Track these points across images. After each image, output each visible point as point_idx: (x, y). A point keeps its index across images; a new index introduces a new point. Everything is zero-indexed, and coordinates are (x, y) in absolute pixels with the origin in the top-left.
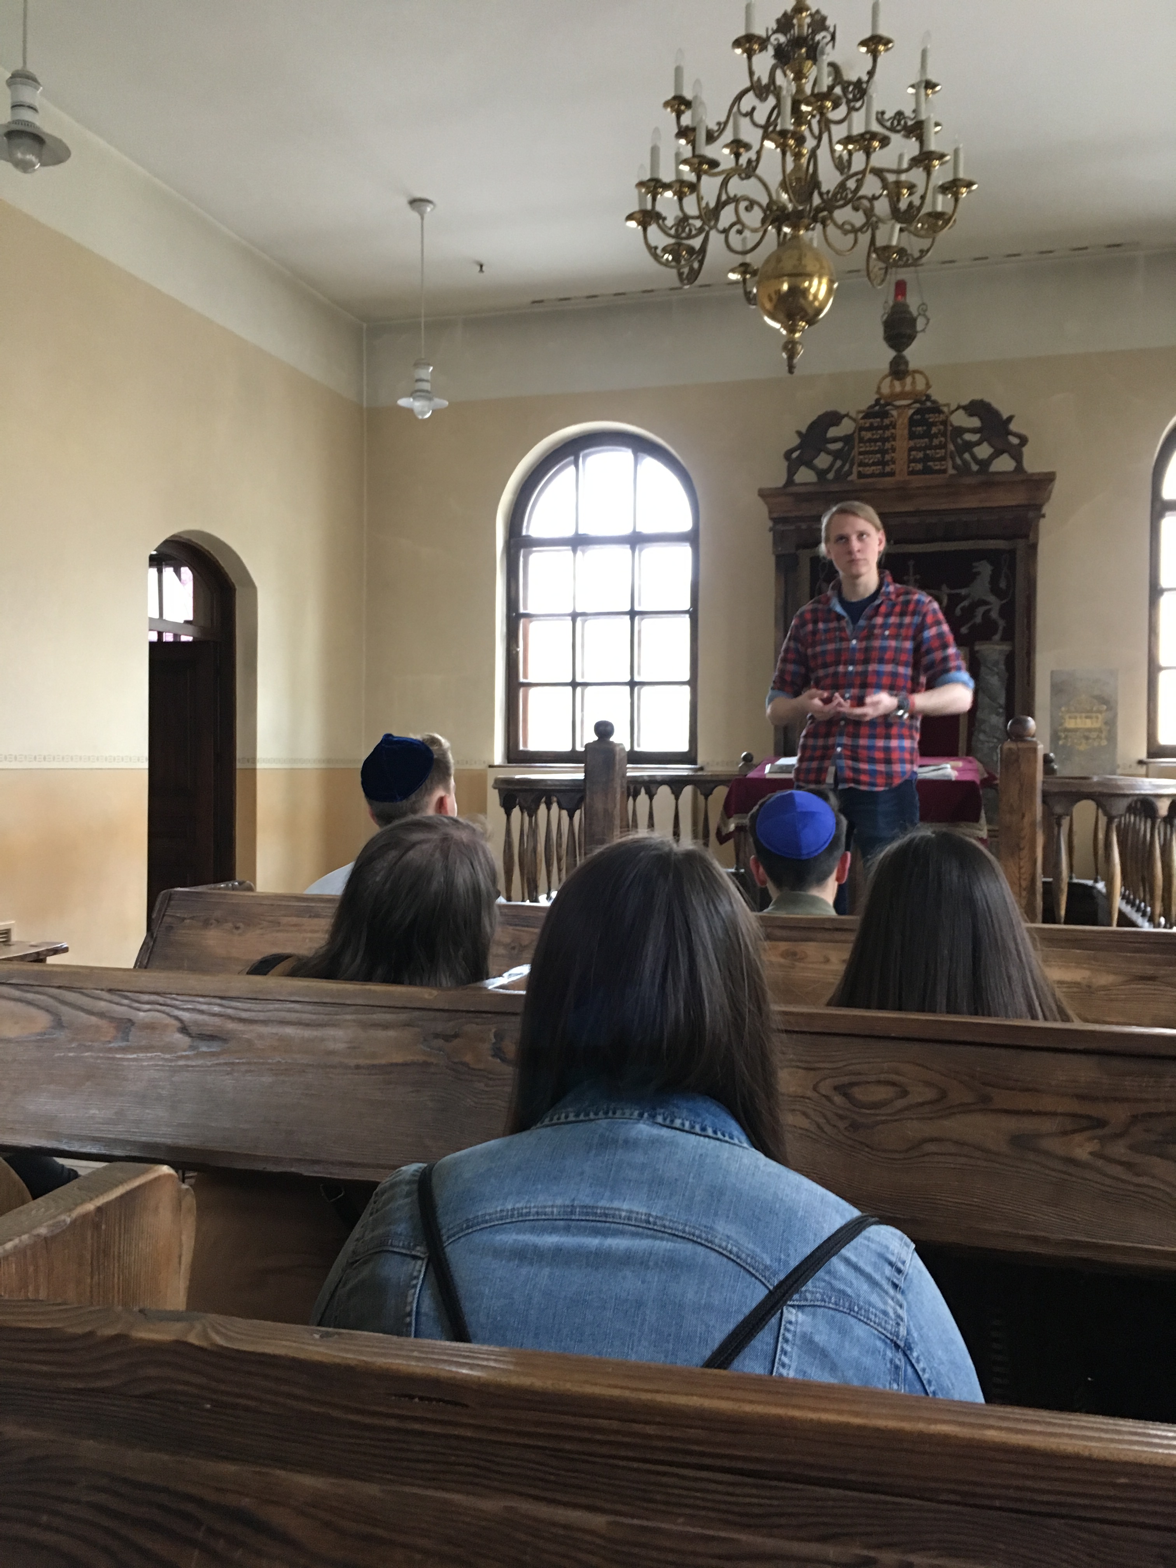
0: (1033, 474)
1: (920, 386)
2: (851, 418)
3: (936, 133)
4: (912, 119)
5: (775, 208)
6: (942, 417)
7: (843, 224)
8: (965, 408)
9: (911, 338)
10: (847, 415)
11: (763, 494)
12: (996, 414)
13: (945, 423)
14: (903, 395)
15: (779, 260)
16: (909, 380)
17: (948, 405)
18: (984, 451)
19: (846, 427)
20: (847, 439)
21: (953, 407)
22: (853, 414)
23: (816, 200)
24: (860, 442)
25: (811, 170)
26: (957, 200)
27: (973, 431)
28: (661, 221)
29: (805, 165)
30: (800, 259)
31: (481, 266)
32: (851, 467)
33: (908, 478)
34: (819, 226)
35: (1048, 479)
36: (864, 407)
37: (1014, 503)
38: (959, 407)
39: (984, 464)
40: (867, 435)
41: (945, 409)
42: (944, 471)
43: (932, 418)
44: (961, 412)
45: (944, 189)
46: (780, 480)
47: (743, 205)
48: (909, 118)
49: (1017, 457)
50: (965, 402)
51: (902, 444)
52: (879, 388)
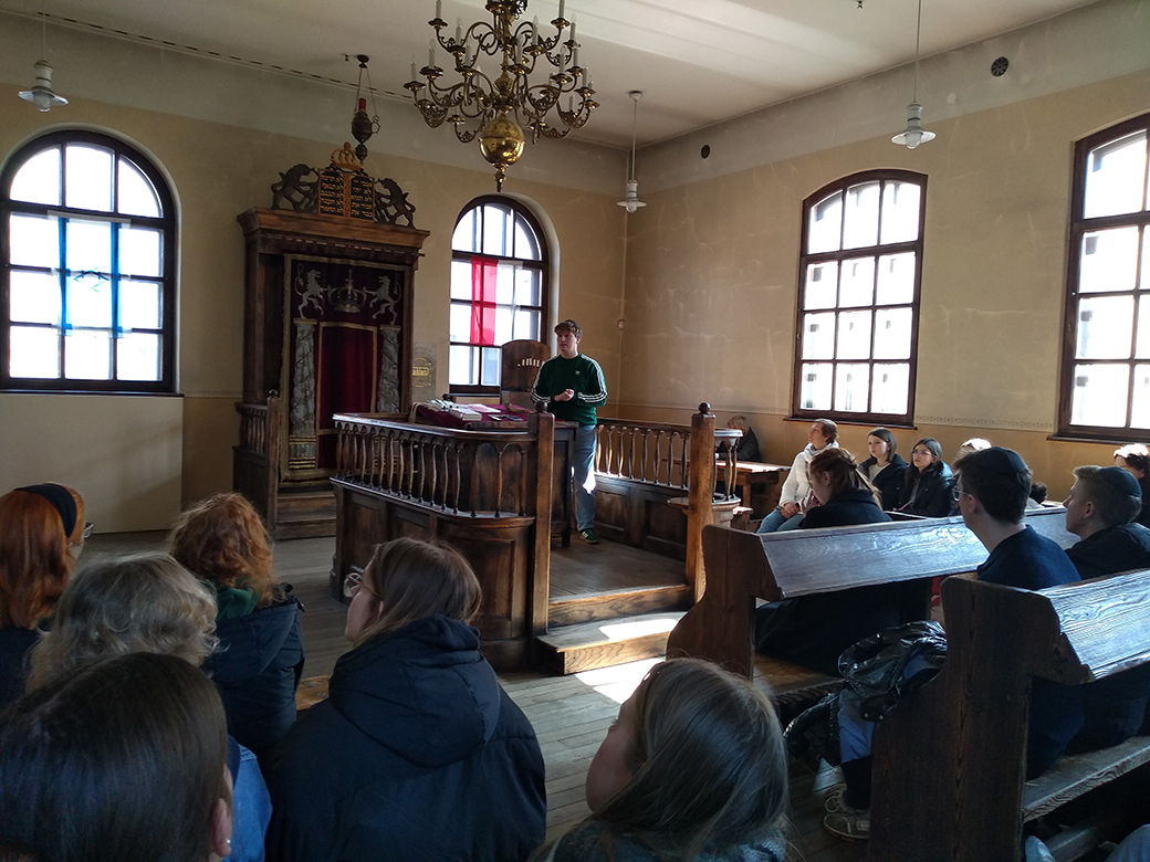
0: (417, 229)
1: (357, 162)
2: (315, 172)
8: (382, 182)
10: (313, 170)
11: (238, 217)
12: (398, 189)
14: (348, 166)
16: (350, 157)
17: (373, 178)
18: (392, 211)
19: (312, 178)
20: (313, 186)
21: (376, 180)
22: (317, 170)
24: (321, 189)
27: (387, 197)
32: (316, 203)
33: (351, 219)
35: (425, 234)
36: (323, 167)
37: (406, 245)
38: (379, 181)
39: (393, 219)
40: (327, 186)
41: (371, 180)
42: (371, 219)
43: (365, 184)
44: (380, 184)
46: (268, 203)
49: (410, 218)
50: (382, 178)
51: (347, 196)
52: (333, 157)
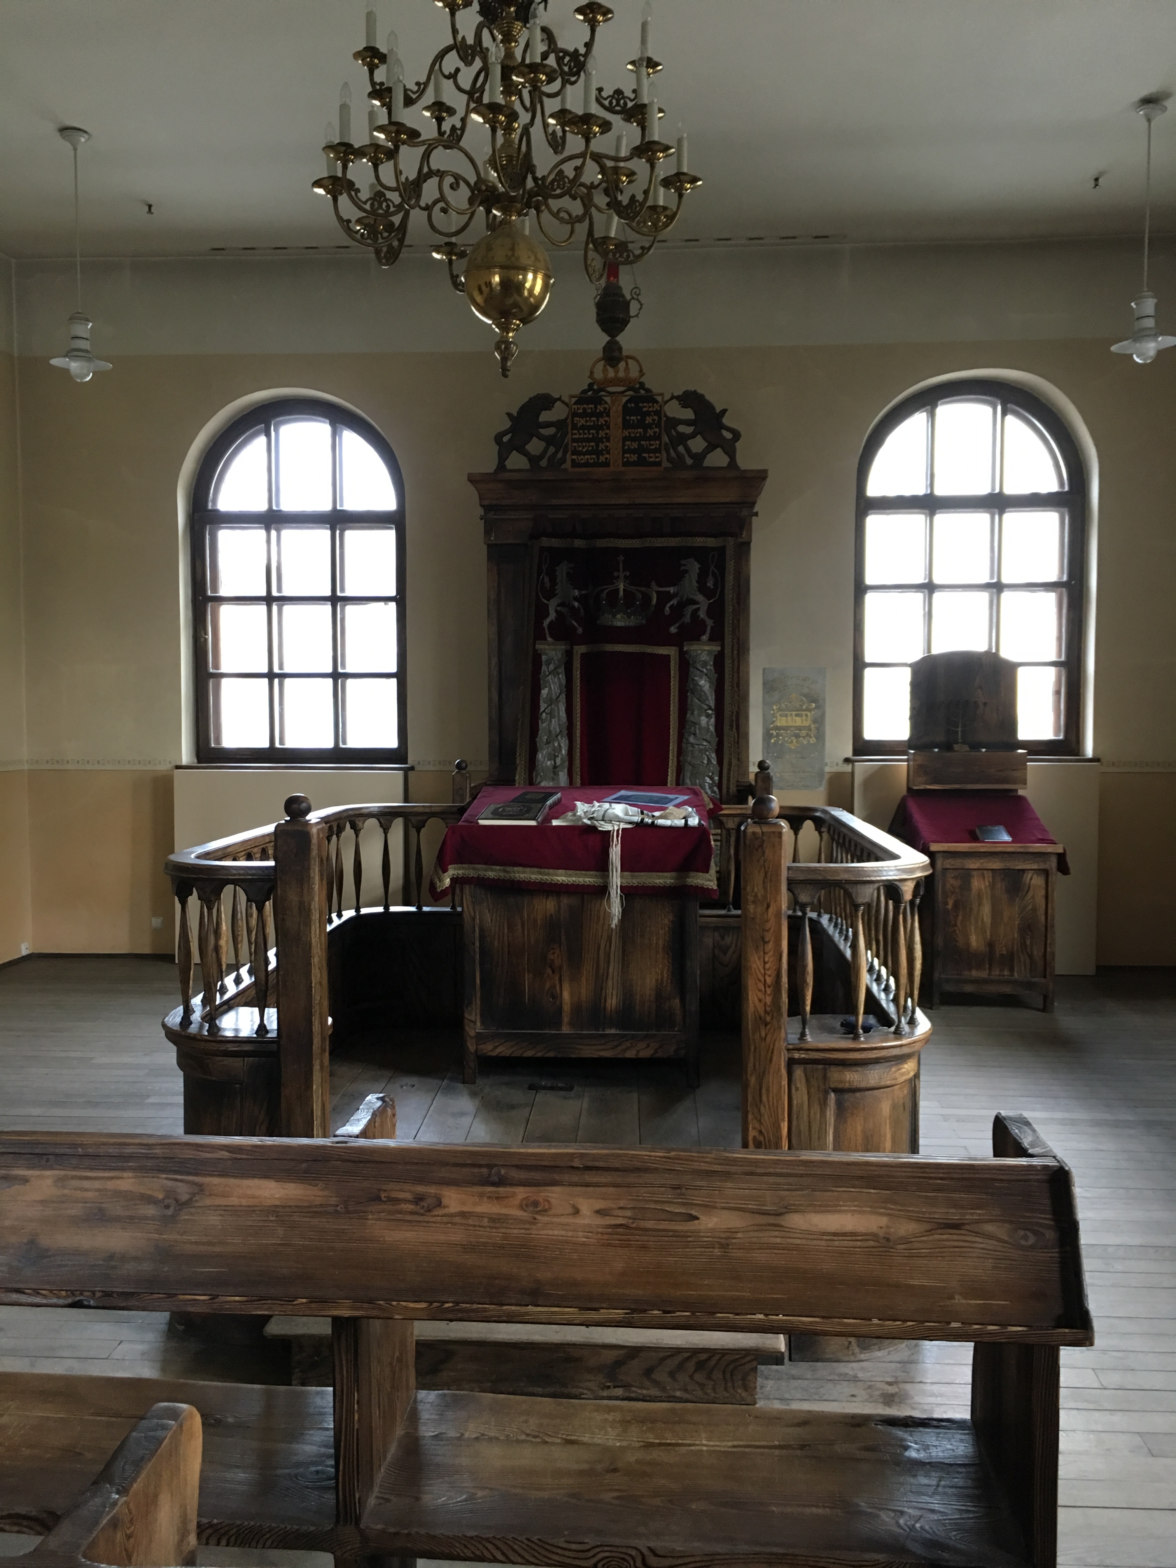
0: (745, 471)
1: (634, 373)
2: (563, 402)
3: (660, 118)
4: (632, 100)
5: (484, 188)
6: (656, 407)
7: (559, 211)
8: (677, 398)
9: (625, 322)
11: (473, 479)
12: (710, 406)
13: (658, 413)
14: (616, 382)
15: (489, 248)
16: (622, 365)
17: (662, 395)
20: (560, 425)
21: (667, 398)
22: (566, 399)
23: (530, 183)
24: (573, 429)
25: (524, 148)
26: (681, 196)
27: (688, 423)
28: (353, 193)
29: (517, 141)
30: (513, 249)
31: (150, 206)
32: (565, 453)
33: (623, 469)
34: (533, 212)
35: (761, 476)
36: (577, 391)
37: (727, 500)
38: (673, 397)
40: (581, 422)
41: (659, 398)
42: (659, 464)
43: (646, 407)
44: (675, 402)
45: (667, 183)
46: (490, 466)
47: (449, 180)
48: (629, 98)
49: (731, 453)
50: (679, 392)
51: (616, 433)
52: (592, 373)
